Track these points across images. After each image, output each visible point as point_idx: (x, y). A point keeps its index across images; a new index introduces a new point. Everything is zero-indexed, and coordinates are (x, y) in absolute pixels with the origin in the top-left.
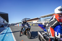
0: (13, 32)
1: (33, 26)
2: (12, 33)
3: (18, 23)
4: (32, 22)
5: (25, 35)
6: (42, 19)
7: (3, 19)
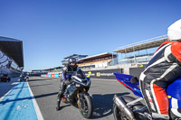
0: (36, 97)
1: (95, 77)
2: (34, 100)
3: (51, 70)
4: (94, 66)
5: (72, 107)
6: (121, 57)
7: (6, 57)
